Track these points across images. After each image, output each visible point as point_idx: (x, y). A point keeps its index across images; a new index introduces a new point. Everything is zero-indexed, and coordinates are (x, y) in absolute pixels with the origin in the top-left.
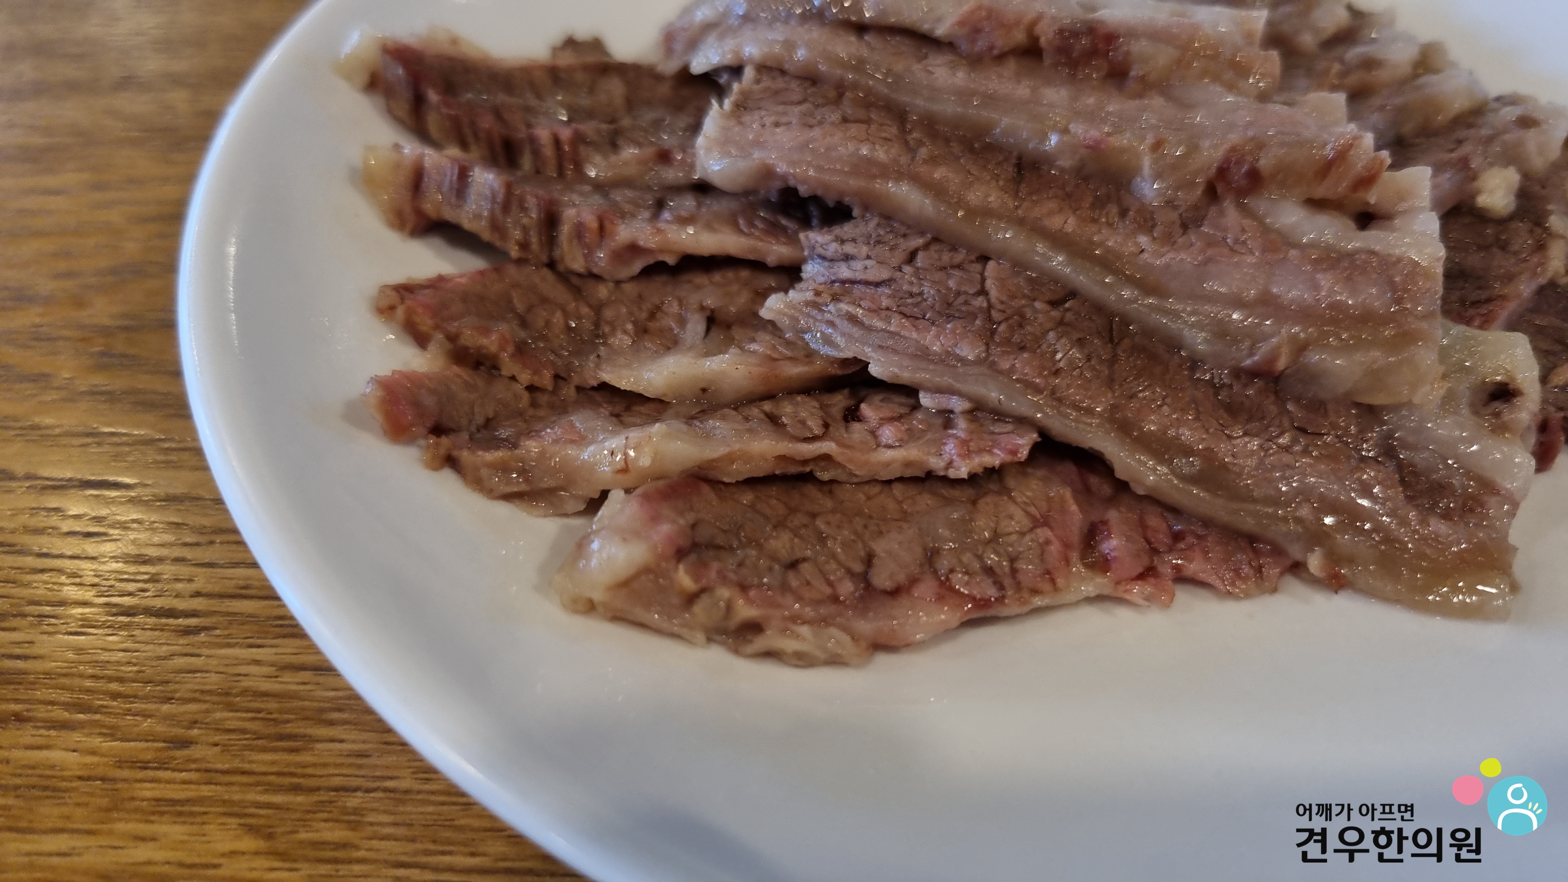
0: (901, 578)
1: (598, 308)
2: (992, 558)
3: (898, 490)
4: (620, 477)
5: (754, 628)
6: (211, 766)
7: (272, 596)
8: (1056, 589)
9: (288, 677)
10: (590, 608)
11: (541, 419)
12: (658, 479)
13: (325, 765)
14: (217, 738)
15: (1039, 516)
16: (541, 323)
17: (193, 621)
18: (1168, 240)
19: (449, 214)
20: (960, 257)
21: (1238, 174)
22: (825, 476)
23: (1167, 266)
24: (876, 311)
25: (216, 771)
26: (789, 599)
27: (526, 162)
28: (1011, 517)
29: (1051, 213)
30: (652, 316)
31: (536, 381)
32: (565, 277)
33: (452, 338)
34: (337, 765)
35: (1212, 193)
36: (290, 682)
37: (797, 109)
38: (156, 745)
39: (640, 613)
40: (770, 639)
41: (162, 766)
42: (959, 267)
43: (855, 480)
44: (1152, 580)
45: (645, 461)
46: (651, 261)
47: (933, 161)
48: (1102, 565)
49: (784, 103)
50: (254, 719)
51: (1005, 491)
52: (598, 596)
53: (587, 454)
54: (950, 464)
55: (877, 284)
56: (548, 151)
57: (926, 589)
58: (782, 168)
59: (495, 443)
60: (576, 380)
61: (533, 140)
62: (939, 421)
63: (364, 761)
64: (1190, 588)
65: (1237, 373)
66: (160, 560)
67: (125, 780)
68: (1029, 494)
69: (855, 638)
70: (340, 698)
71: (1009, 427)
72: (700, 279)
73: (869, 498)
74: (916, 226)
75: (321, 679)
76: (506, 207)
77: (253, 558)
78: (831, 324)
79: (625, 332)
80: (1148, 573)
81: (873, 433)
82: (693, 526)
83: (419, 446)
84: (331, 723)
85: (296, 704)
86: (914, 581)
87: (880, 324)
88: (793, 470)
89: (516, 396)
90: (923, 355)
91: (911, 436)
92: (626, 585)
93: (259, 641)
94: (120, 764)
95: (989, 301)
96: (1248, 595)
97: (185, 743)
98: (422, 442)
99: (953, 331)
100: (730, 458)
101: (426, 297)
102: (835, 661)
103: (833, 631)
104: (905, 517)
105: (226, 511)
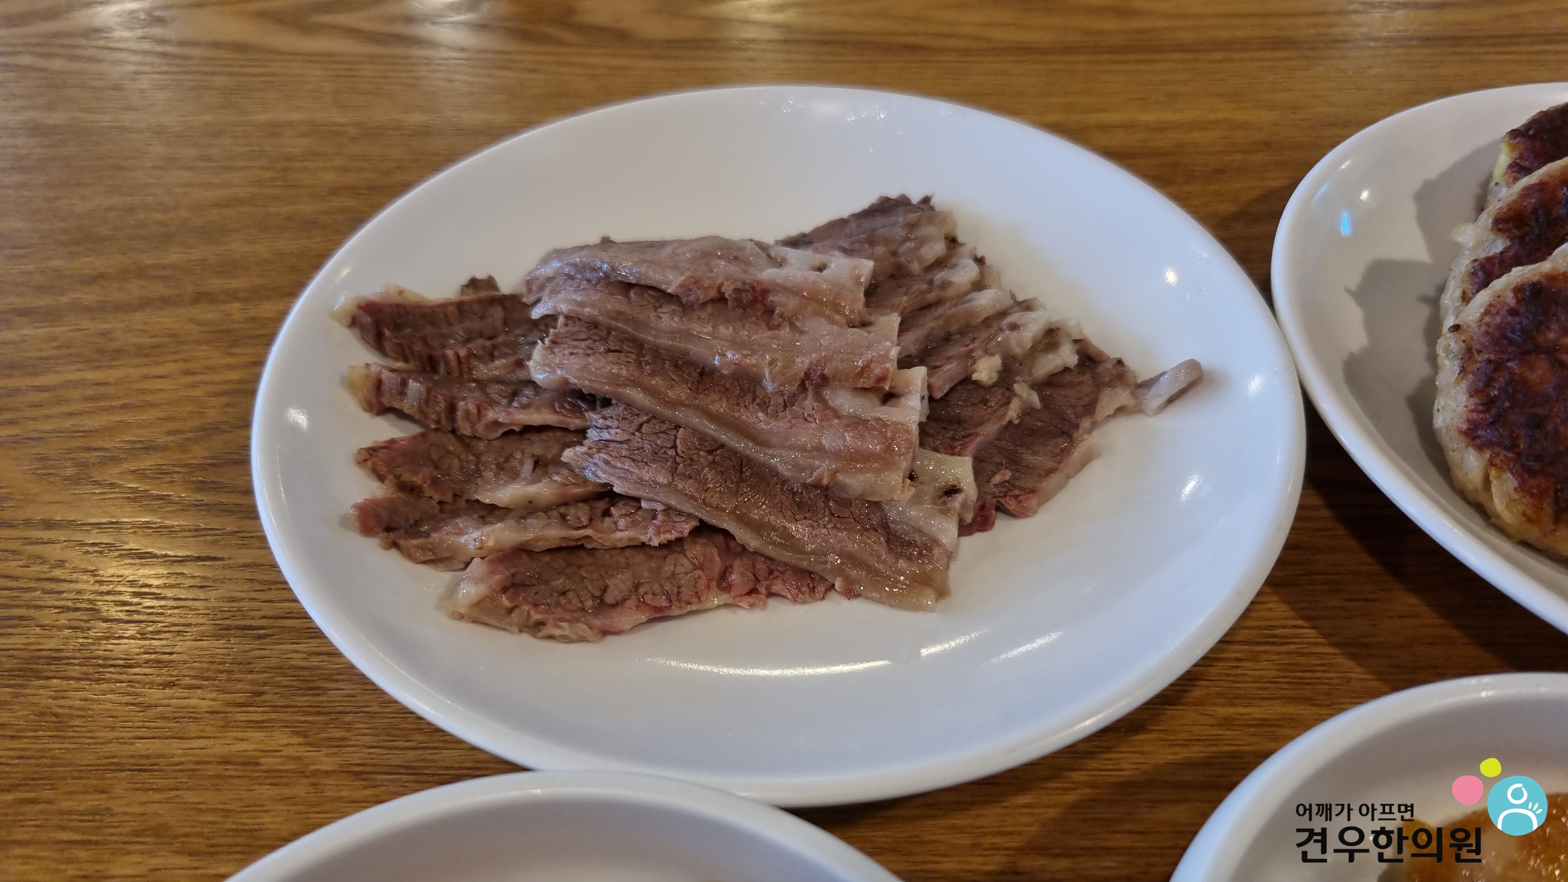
0: (619, 598)
1: (478, 456)
2: (668, 587)
3: (628, 552)
4: (479, 551)
5: (540, 624)
6: (275, 704)
7: (306, 617)
8: (700, 602)
9: (313, 659)
10: (461, 617)
11: (444, 520)
12: (499, 551)
13: (334, 701)
14: (278, 690)
15: (698, 564)
16: (445, 467)
17: (261, 632)
18: (775, 416)
19: (396, 405)
20: (665, 427)
21: (815, 377)
22: (589, 546)
23: (771, 430)
24: (620, 457)
25: (278, 706)
26: (559, 610)
27: (442, 369)
28: (682, 565)
29: (713, 402)
30: (507, 460)
31: (443, 498)
32: (461, 438)
33: (397, 477)
34: (339, 701)
35: (803, 387)
36: (315, 661)
37: (583, 344)
38: (246, 695)
39: (486, 619)
40: (550, 630)
41: (251, 705)
42: (664, 432)
43: (604, 548)
44: (754, 595)
45: (491, 543)
46: (505, 430)
47: (653, 374)
48: (728, 589)
49: (577, 340)
50: (296, 680)
51: (683, 552)
52: (463, 610)
53: (463, 540)
54: (650, 540)
55: (621, 443)
56: (453, 362)
57: (631, 603)
58: (573, 380)
59: (418, 535)
60: (466, 497)
61: (445, 356)
62: (650, 516)
63: (353, 699)
64: (775, 598)
65: (805, 486)
66: (242, 599)
67: (231, 712)
68: (694, 552)
69: (591, 628)
70: (341, 668)
71: (683, 519)
72: (535, 437)
73: (612, 557)
74: (642, 410)
75: (331, 659)
76: (427, 402)
77: (296, 597)
78: (596, 464)
79: (491, 470)
80: (752, 592)
81: (615, 523)
82: (513, 575)
83: (380, 537)
84: (337, 681)
85: (318, 672)
86: (624, 600)
87: (619, 465)
88: (572, 544)
89: (432, 508)
90: (640, 481)
91: (634, 524)
92: (477, 605)
93: (298, 641)
94: (228, 704)
95: (677, 452)
96: (804, 602)
97: (260, 694)
98: (381, 535)
99: (656, 469)
100: (537, 539)
101: (382, 455)
102: (583, 640)
103: (580, 625)
104: (628, 566)
105: (280, 572)
